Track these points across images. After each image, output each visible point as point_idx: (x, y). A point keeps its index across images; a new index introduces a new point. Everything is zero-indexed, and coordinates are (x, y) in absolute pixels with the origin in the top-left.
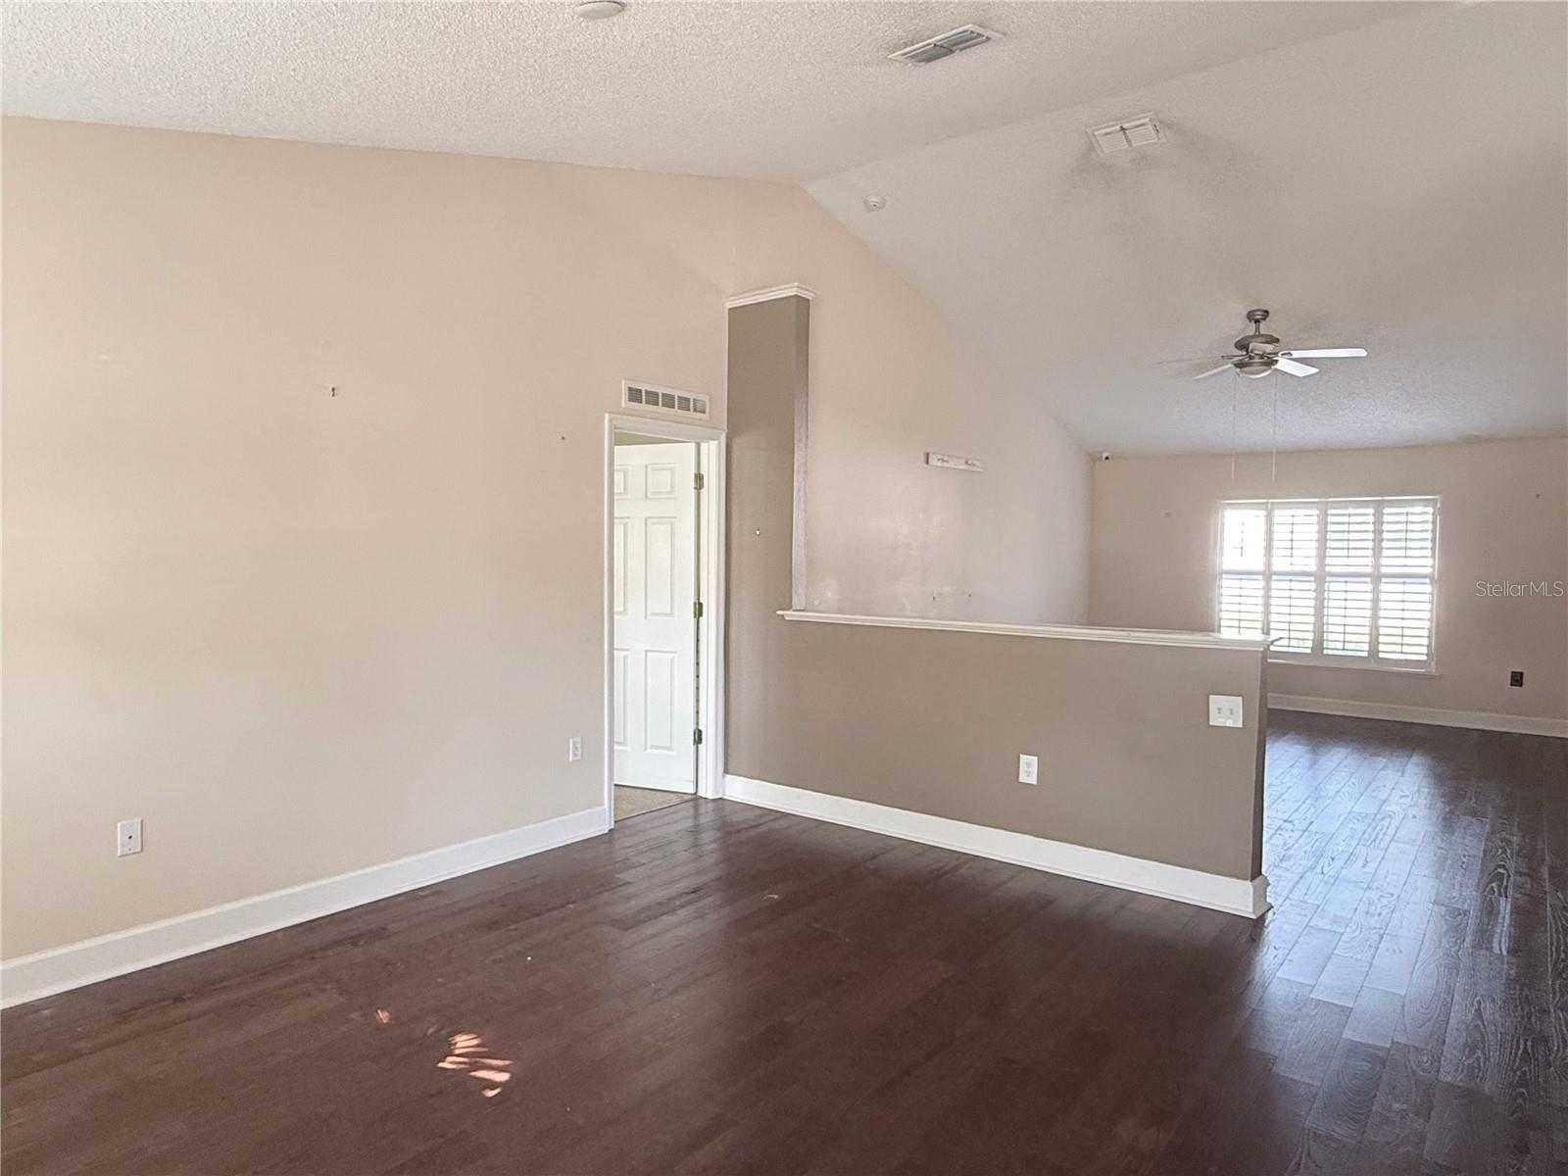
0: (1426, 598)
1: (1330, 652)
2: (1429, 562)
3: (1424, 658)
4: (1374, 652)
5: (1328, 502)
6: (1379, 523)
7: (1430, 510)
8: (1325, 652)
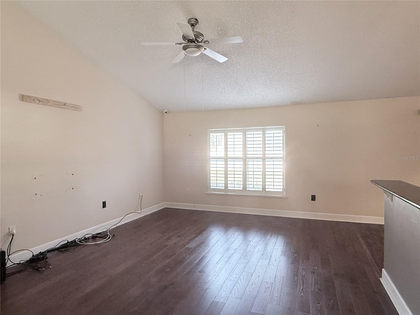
0: (281, 166)
1: (249, 189)
2: (281, 152)
3: (281, 190)
4: (264, 189)
5: (246, 129)
6: (264, 137)
7: (281, 131)
8: (247, 189)
